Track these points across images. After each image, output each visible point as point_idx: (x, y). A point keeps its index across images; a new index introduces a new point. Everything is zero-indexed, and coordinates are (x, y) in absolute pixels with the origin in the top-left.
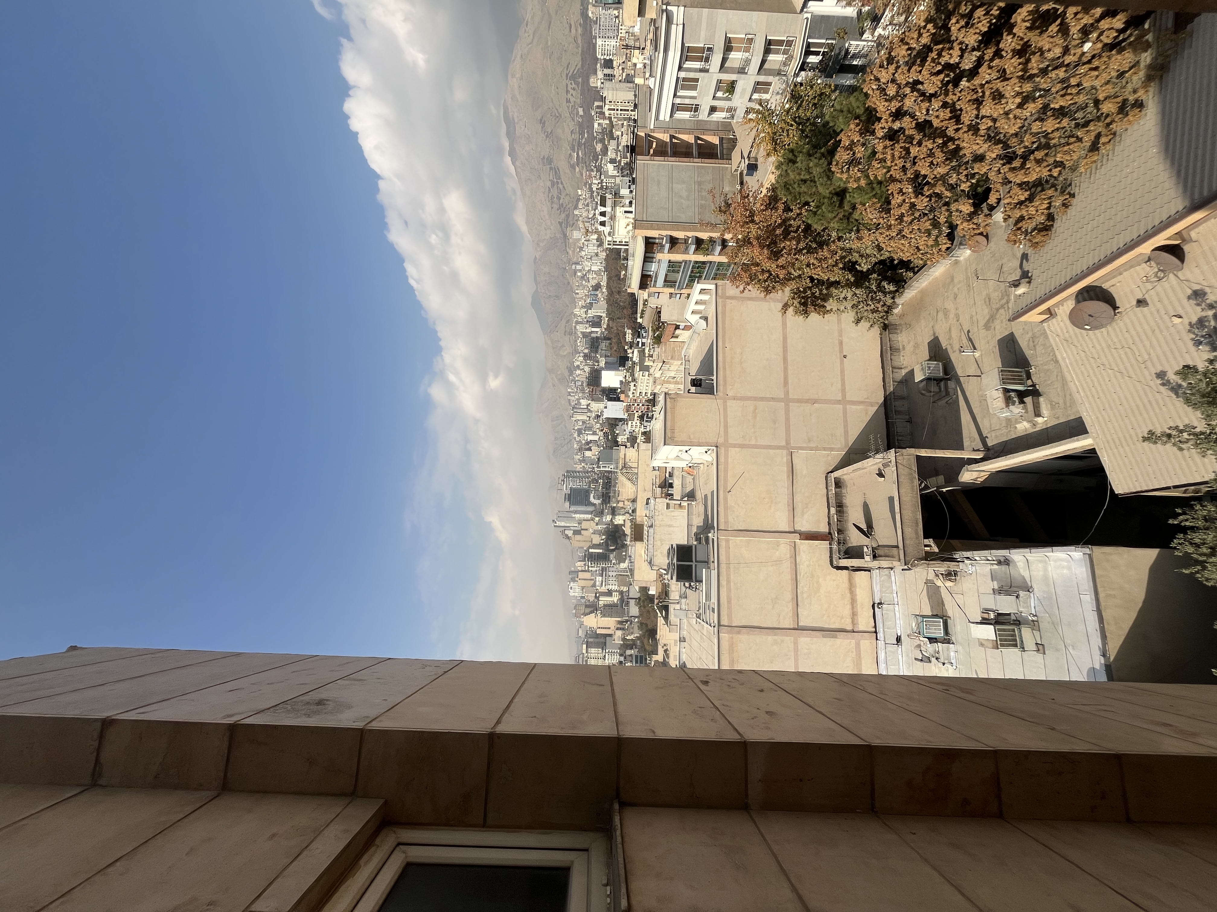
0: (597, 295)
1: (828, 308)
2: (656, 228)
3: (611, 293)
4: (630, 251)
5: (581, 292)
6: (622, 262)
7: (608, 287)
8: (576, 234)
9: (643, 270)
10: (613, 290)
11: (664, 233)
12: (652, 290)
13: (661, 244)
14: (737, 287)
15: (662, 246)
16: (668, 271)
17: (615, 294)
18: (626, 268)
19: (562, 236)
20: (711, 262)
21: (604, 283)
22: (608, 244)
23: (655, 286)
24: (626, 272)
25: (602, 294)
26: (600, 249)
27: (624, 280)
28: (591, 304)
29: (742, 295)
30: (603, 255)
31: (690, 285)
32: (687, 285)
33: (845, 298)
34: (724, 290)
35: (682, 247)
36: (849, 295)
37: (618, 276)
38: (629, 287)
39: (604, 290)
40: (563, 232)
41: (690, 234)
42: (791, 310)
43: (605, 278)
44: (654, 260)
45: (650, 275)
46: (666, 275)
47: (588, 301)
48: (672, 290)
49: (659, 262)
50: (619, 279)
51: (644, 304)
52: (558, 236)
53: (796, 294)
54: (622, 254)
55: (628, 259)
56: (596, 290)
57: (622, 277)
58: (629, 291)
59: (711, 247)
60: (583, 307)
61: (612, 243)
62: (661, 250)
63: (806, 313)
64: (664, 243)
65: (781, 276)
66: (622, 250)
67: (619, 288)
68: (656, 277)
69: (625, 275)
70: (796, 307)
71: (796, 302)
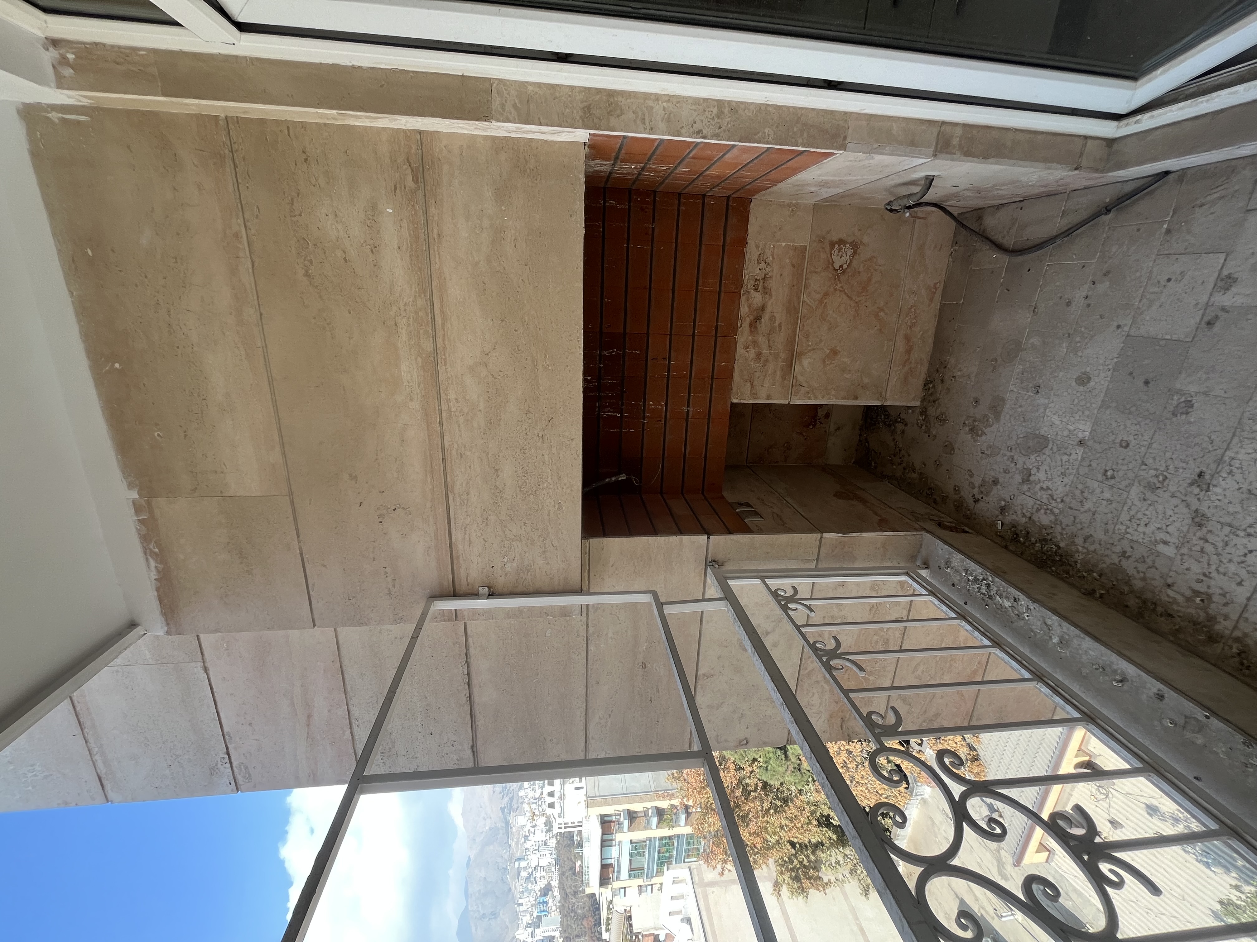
0: (546, 902)
1: (826, 880)
2: (611, 802)
3: (565, 897)
4: (585, 835)
5: (527, 902)
6: (576, 851)
7: (562, 888)
8: (522, 820)
9: (602, 859)
10: (568, 891)
11: (621, 807)
12: (616, 885)
13: (618, 821)
14: (714, 868)
15: (621, 824)
16: (632, 855)
17: (570, 896)
18: (582, 858)
19: (504, 825)
20: (678, 836)
21: (555, 883)
22: (559, 828)
23: (618, 879)
24: (582, 862)
25: (554, 900)
26: (550, 835)
27: (581, 873)
28: (539, 918)
29: (722, 878)
30: (553, 842)
31: (660, 872)
32: (657, 872)
33: (838, 863)
34: (700, 873)
35: (643, 821)
36: (840, 858)
37: (573, 869)
38: (587, 885)
39: (556, 893)
40: (506, 819)
41: (649, 805)
42: (784, 889)
43: (556, 875)
44: (614, 843)
45: (611, 864)
46: (630, 861)
47: (536, 914)
48: (640, 882)
49: (619, 845)
50: (574, 874)
51: (609, 909)
52: (499, 825)
53: (783, 866)
54: (575, 838)
55: (582, 846)
56: (545, 895)
57: (577, 869)
58: (589, 891)
59: (674, 817)
60: (528, 925)
61: (563, 826)
62: (620, 830)
63: (803, 891)
64: (622, 820)
65: (758, 846)
66: (576, 833)
67: (575, 886)
68: (619, 866)
69: (581, 866)
70: (789, 884)
71: (786, 877)
